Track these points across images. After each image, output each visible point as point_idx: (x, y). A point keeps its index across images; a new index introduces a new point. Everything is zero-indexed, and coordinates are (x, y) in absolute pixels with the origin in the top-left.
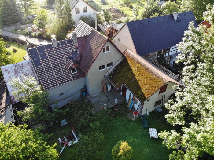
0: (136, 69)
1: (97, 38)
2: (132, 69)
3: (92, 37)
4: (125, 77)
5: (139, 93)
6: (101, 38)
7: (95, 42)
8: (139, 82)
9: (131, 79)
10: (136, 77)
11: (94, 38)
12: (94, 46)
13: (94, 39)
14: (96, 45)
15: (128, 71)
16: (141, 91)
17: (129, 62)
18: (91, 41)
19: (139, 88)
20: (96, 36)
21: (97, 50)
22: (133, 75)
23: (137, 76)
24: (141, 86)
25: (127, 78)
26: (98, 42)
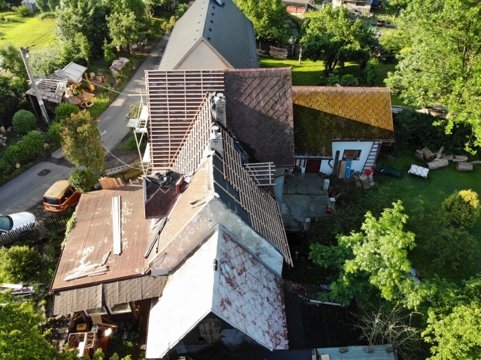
0: (325, 104)
1: (257, 81)
2: (318, 109)
3: (239, 89)
4: (323, 130)
5: (374, 131)
6: (269, 79)
7: (258, 94)
8: (354, 118)
9: (338, 125)
10: (343, 115)
11: (244, 88)
12: (262, 104)
13: (249, 91)
14: (267, 98)
15: (316, 118)
16: (374, 127)
18: (242, 99)
19: (367, 126)
20: (249, 81)
21: (282, 105)
22: (332, 116)
23: (340, 113)
24: (365, 121)
25: (328, 128)
26: (267, 89)
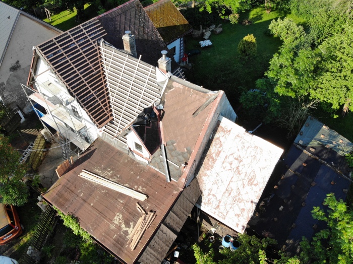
1: (123, 17)
5: (181, 28)
6: (129, 11)
8: (165, 25)
11: (118, 26)
14: (137, 27)
16: (178, 26)
20: (118, 18)
21: (148, 28)
24: (172, 25)
26: (133, 20)
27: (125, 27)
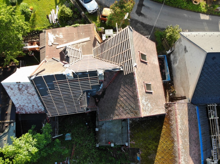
0: (165, 147)
1: (132, 94)
2: (160, 141)
3: (127, 84)
4: (146, 144)
6: (134, 102)
7: (126, 96)
9: (150, 154)
11: (127, 87)
15: (153, 139)
17: (164, 126)
18: (122, 86)
22: (155, 151)
23: (158, 157)
25: (147, 147)
27: (126, 92)
